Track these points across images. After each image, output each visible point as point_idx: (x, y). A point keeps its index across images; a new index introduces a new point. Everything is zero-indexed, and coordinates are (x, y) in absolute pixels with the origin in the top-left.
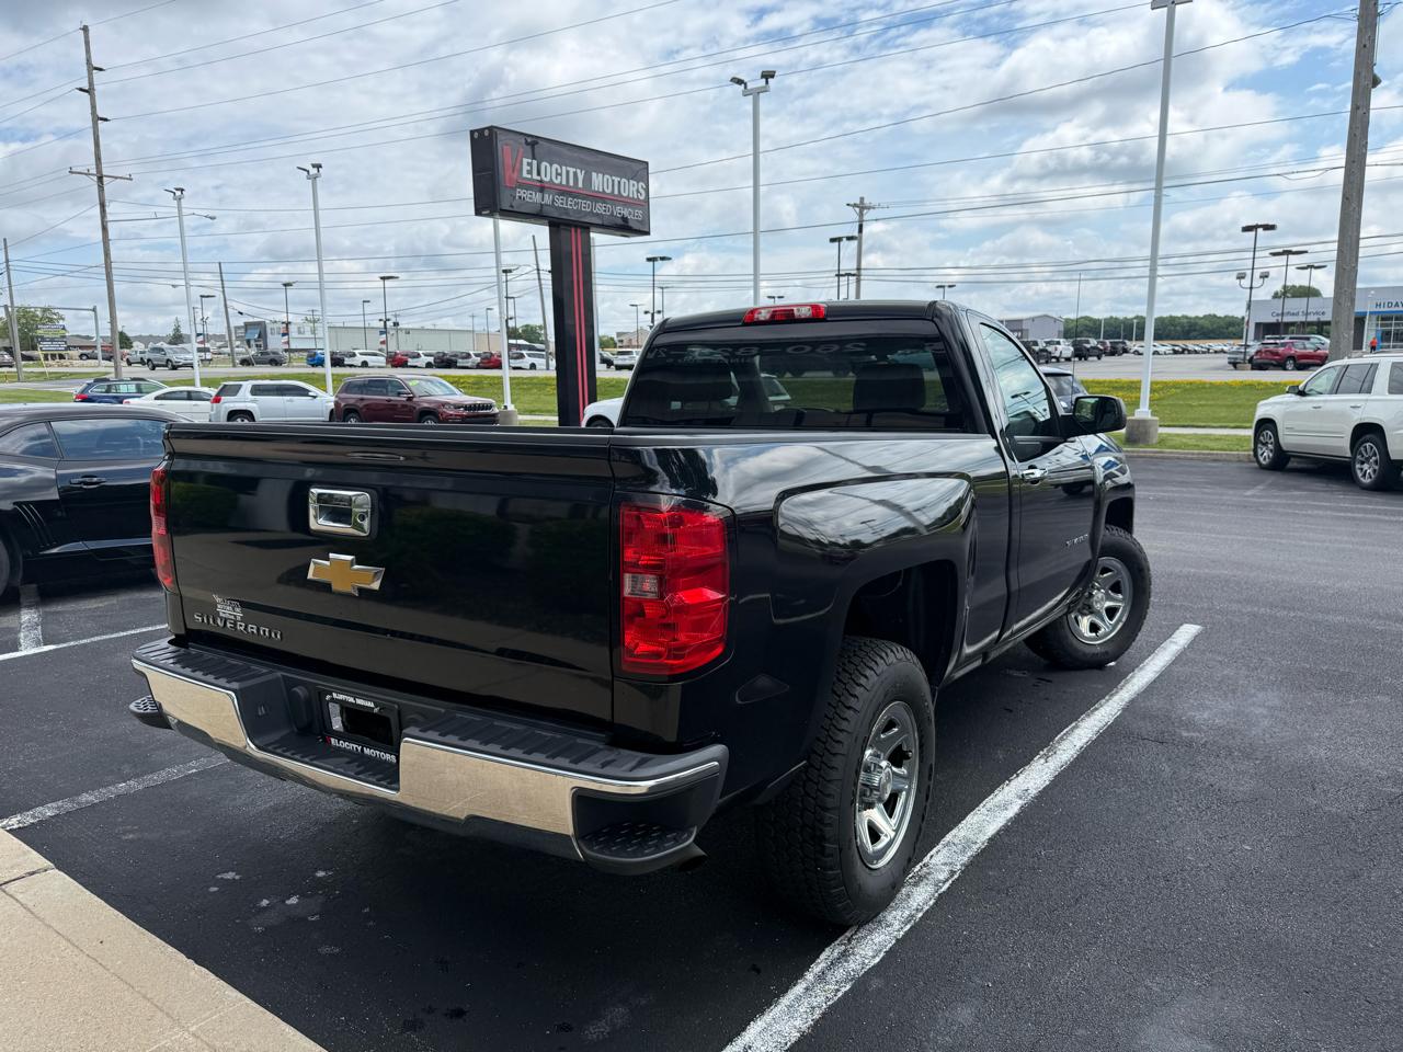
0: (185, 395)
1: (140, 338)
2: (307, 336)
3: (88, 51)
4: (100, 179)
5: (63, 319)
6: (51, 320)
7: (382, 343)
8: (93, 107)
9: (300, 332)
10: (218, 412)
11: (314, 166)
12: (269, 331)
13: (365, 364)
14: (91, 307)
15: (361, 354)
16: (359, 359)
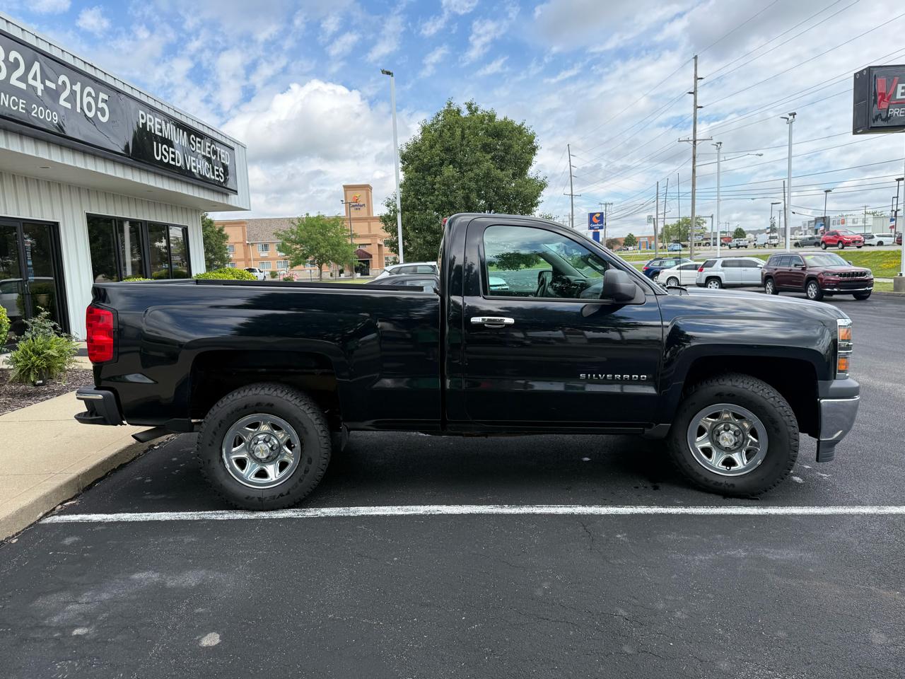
0: (694, 267)
1: (750, 232)
2: (858, 224)
3: (696, 70)
4: (695, 142)
5: (705, 223)
6: (699, 224)
7: (892, 227)
8: (695, 101)
9: (854, 222)
10: (701, 277)
11: (790, 115)
12: (831, 223)
13: (880, 243)
14: (710, 215)
15: (877, 236)
16: (876, 240)
